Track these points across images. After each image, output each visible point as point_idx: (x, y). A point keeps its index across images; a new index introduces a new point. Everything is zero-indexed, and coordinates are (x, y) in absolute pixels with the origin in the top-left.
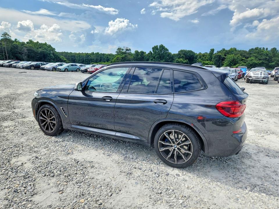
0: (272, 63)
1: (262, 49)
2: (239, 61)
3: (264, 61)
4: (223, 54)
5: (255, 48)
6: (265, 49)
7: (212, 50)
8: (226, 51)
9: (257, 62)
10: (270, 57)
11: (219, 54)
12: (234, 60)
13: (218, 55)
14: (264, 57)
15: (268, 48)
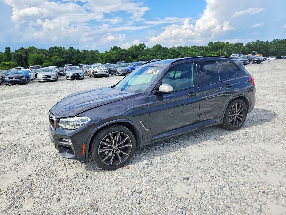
0: (73, 60)
1: (60, 47)
2: (44, 59)
3: (66, 59)
4: (24, 53)
5: (54, 47)
6: (62, 48)
7: (8, 49)
8: (26, 50)
9: (61, 60)
10: (71, 55)
11: (19, 53)
12: (38, 60)
13: (18, 55)
14: (66, 55)
15: (64, 47)
